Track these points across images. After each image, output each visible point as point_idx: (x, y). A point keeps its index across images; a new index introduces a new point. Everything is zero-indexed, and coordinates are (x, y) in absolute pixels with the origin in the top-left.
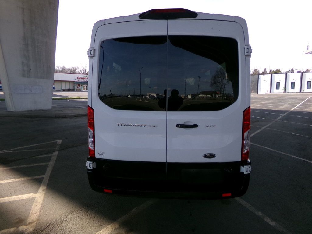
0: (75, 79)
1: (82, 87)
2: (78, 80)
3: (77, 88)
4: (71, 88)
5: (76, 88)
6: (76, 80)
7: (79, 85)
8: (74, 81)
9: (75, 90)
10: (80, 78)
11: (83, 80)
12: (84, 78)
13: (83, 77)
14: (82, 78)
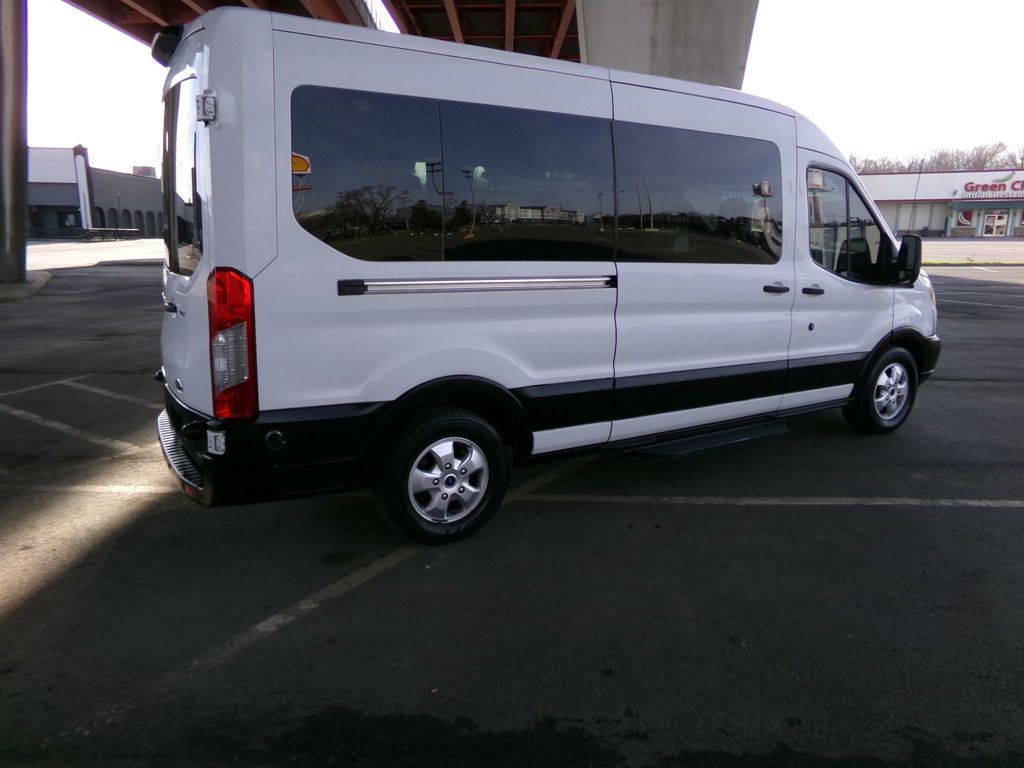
0: (955, 193)
1: (978, 223)
2: (968, 195)
3: (959, 224)
4: (936, 226)
5: (953, 224)
6: (957, 197)
7: (968, 215)
8: (950, 200)
9: (949, 234)
10: (977, 186)
11: (989, 194)
12: (993, 187)
13: (990, 183)
14: (985, 188)
